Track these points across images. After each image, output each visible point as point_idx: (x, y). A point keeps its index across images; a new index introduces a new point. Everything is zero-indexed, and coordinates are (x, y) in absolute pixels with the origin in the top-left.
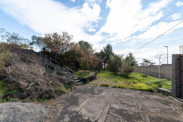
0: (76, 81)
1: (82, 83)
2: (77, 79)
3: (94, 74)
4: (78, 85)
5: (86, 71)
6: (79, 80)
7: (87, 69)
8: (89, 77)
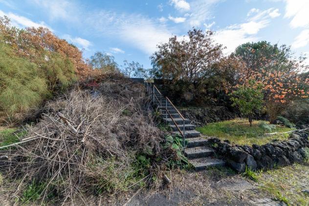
0: (189, 151)
1: (217, 166)
2: (201, 144)
3: (291, 137)
4: (193, 169)
5: (255, 122)
6: (208, 151)
7: (264, 116)
8: (255, 147)
